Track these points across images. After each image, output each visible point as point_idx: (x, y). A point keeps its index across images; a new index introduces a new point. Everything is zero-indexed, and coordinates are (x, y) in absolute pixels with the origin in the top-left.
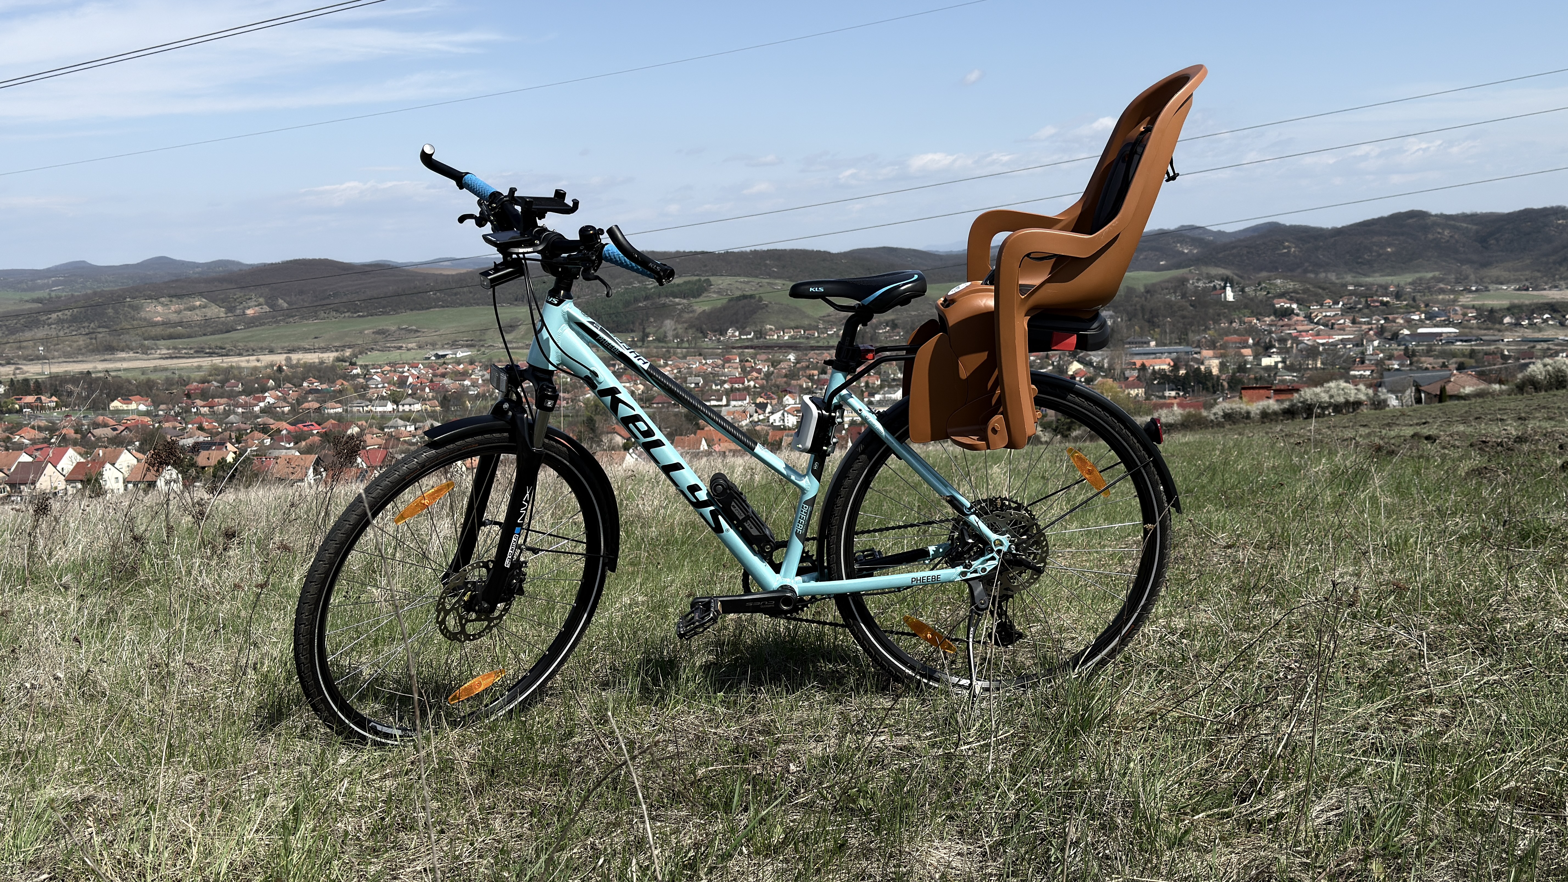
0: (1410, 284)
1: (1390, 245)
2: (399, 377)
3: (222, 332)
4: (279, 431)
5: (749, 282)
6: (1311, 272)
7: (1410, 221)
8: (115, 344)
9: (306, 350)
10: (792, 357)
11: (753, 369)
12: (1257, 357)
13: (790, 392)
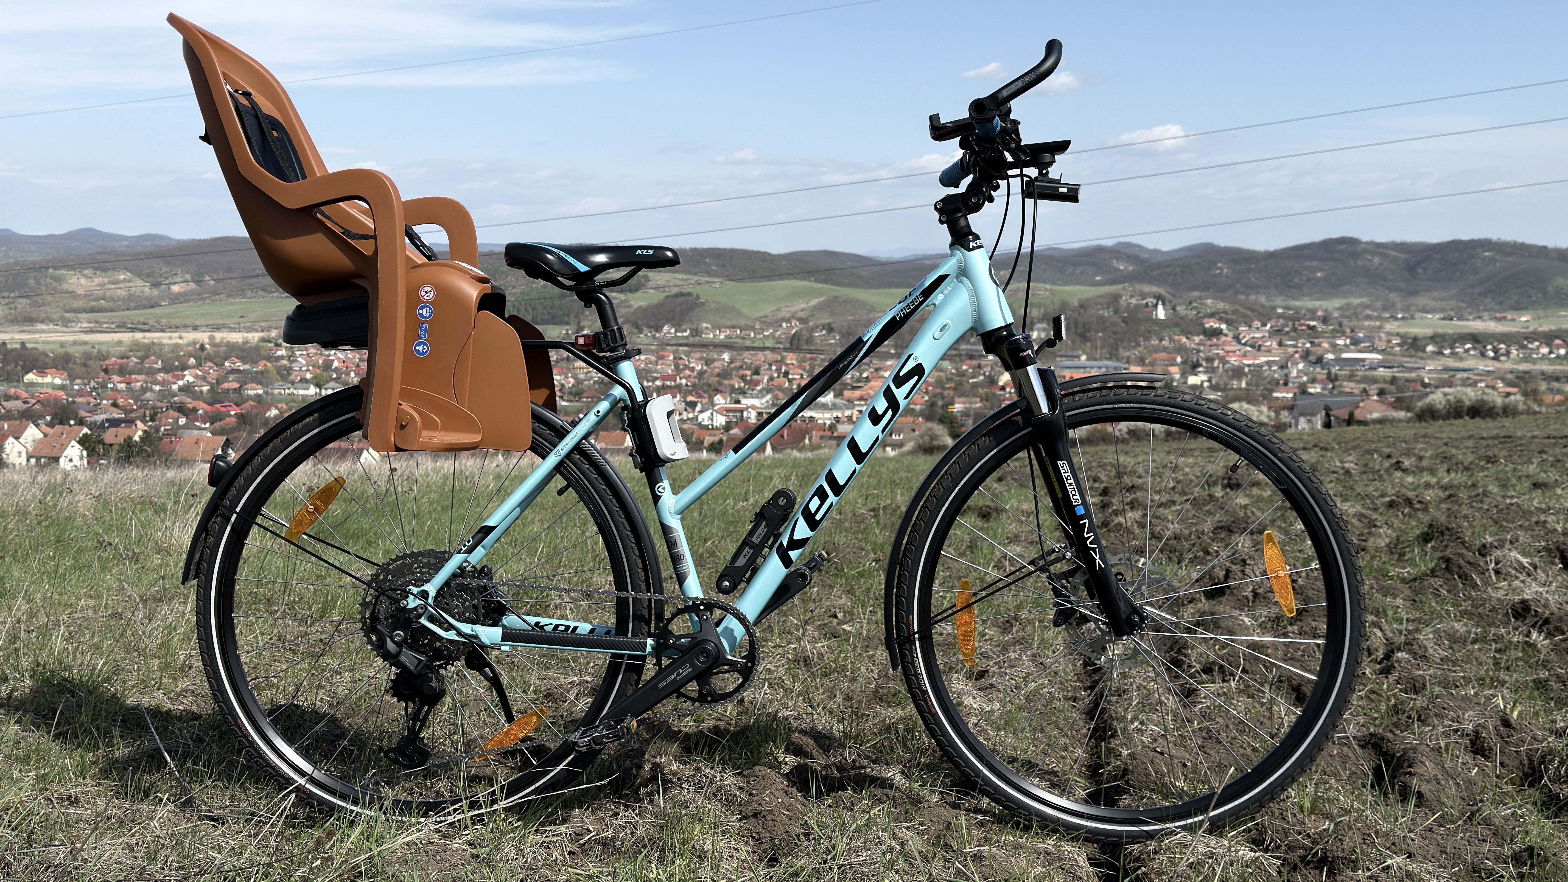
0: (1338, 309)
1: (1321, 270)
2: (324, 361)
3: (145, 307)
4: (195, 410)
5: (686, 280)
6: (1243, 293)
7: (1342, 247)
8: (34, 316)
9: (232, 330)
10: (726, 356)
11: (686, 367)
12: (1184, 374)
13: (721, 392)
